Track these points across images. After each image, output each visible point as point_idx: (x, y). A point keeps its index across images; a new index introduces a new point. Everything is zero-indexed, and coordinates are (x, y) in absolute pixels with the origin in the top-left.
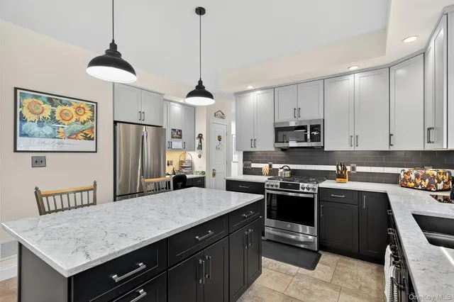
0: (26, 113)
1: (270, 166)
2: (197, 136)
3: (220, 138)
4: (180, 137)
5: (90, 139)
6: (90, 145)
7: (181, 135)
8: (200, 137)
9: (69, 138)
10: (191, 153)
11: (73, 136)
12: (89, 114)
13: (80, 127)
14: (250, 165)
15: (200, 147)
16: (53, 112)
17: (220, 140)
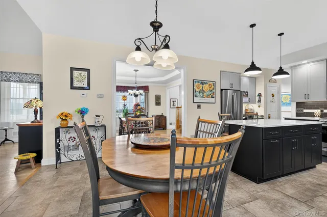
0: (196, 89)
1: (322, 111)
2: (257, 94)
3: (273, 96)
4: (247, 95)
5: (213, 97)
6: (213, 100)
7: (248, 94)
8: (260, 95)
9: (207, 97)
10: (253, 105)
11: (208, 96)
12: (213, 87)
13: (210, 93)
14: (302, 111)
15: (260, 101)
16: (203, 87)
17: (273, 97)
